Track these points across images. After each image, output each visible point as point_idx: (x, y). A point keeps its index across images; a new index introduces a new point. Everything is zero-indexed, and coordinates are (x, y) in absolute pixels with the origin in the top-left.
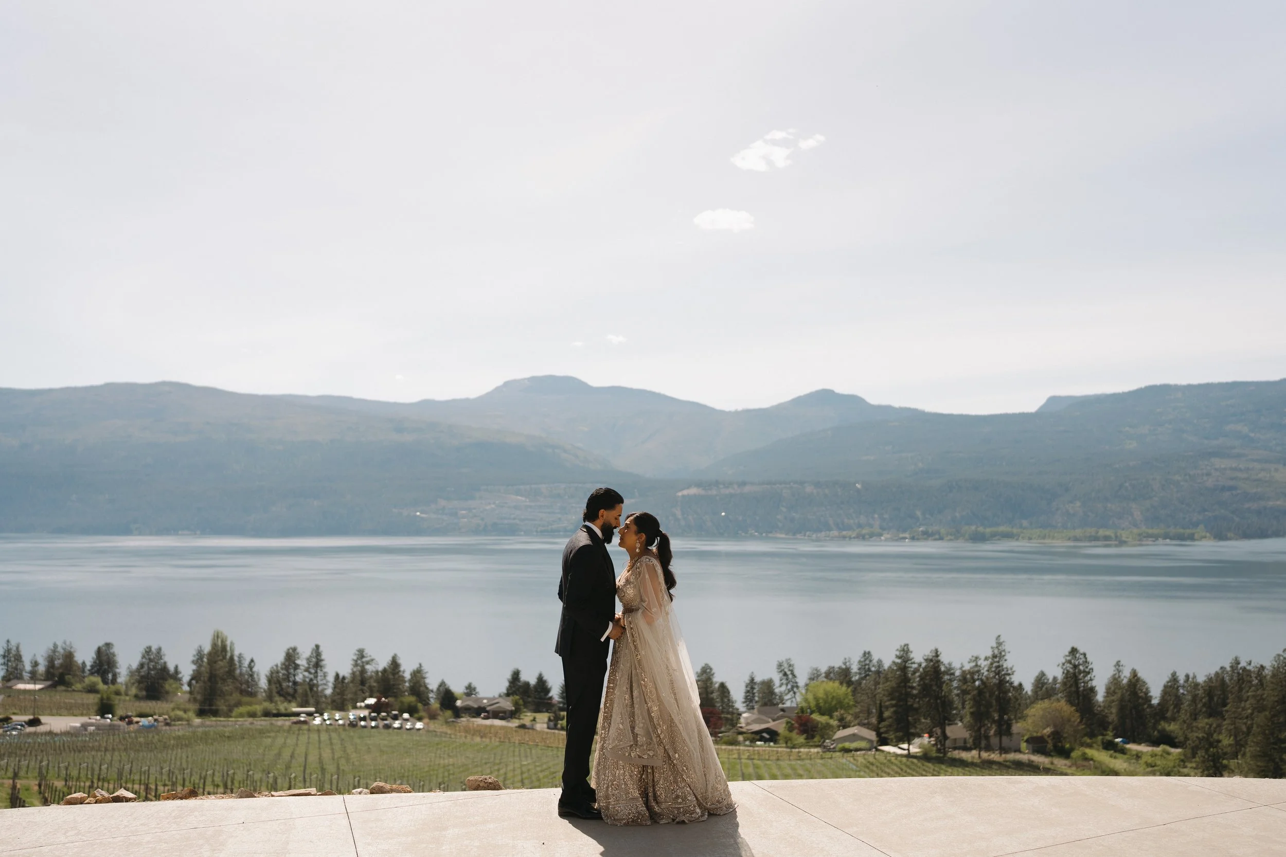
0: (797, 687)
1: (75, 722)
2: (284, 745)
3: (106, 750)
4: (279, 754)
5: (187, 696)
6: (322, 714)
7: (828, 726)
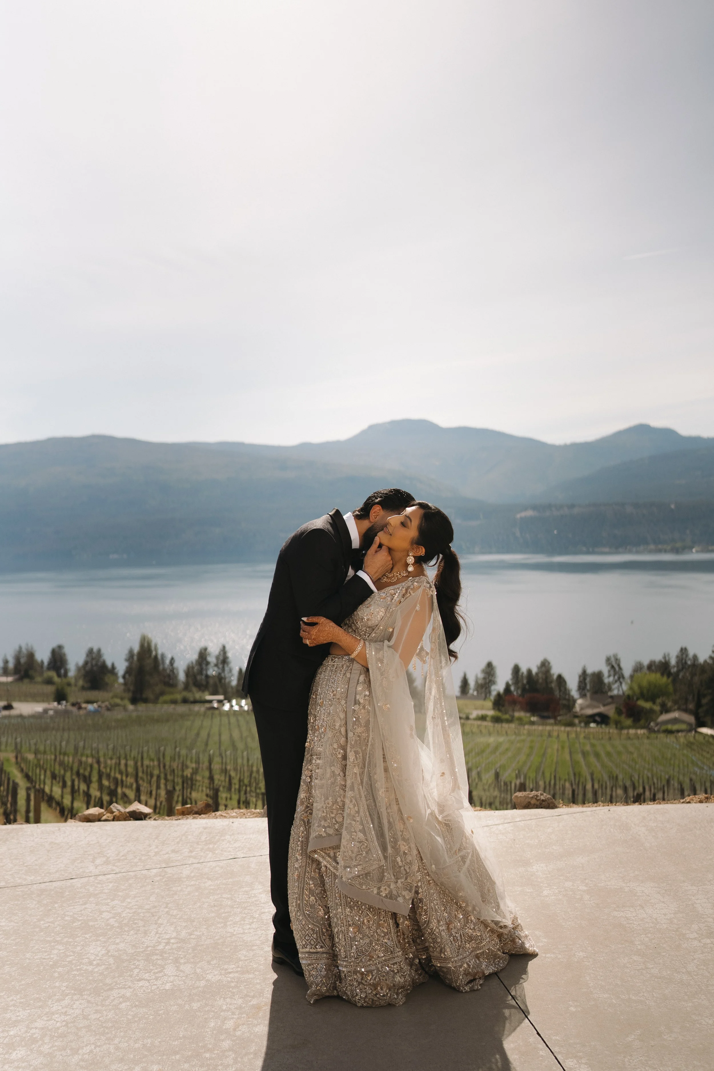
0: (623, 678)
1: (38, 708)
2: (201, 727)
3: (64, 730)
4: (198, 735)
5: (122, 687)
6: (230, 701)
7: (651, 711)
